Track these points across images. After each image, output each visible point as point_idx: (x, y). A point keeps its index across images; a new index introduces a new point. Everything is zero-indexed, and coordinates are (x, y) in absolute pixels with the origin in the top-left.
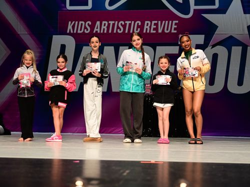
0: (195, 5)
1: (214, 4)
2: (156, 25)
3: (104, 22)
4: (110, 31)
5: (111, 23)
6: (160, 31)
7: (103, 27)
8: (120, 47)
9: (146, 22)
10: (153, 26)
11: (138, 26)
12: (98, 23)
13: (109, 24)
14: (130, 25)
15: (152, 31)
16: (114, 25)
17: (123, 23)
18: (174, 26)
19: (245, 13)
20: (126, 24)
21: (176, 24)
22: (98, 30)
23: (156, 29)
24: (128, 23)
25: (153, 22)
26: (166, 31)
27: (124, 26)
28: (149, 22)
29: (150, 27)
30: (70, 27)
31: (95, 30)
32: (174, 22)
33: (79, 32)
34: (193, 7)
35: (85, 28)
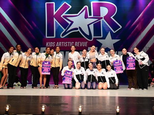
0: (94, 36)
1: (101, 36)
2: (80, 43)
3: (60, 42)
4: (62, 46)
5: (63, 43)
6: (81, 46)
7: (59, 44)
8: (66, 52)
9: (76, 42)
10: (78, 44)
11: (73, 44)
12: (58, 43)
13: (62, 43)
14: (70, 43)
15: (78, 46)
16: (64, 43)
17: (67, 43)
18: (86, 44)
19: (112, 39)
20: (68, 43)
21: (87, 43)
22: (58, 45)
23: (79, 45)
24: (69, 43)
25: (78, 42)
26: (83, 46)
27: (68, 44)
28: (77, 42)
29: (77, 44)
30: (47, 44)
31: (57, 45)
32: (86, 42)
33: (51, 46)
34: (93, 37)
35: (53, 45)
